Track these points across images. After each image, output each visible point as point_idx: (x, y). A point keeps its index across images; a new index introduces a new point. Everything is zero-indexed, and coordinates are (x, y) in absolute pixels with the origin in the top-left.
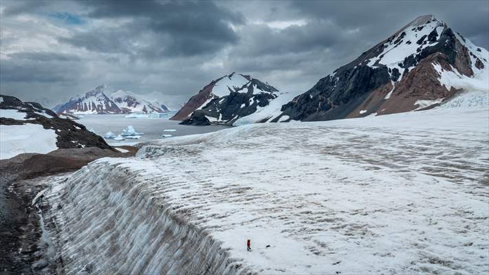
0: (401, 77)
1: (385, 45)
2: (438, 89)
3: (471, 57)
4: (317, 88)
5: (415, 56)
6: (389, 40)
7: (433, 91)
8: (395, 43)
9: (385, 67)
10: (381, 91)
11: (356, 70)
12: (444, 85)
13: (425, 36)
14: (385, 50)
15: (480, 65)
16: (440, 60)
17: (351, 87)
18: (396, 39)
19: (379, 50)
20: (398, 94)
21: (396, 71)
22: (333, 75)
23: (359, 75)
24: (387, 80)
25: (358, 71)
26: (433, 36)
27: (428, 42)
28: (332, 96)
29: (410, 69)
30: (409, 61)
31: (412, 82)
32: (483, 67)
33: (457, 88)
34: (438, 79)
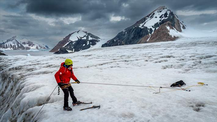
0: (153, 32)
1: (146, 18)
2: (169, 37)
3: (181, 24)
4: (117, 37)
5: (159, 23)
6: (148, 16)
7: (166, 38)
8: (150, 17)
9: (147, 28)
10: (145, 38)
11: (134, 29)
12: (171, 35)
13: (163, 15)
14: (146, 20)
15: (184, 28)
16: (169, 25)
17: (132, 36)
18: (151, 16)
19: (144, 20)
20: (152, 39)
21: (151, 29)
22: (124, 31)
23: (135, 31)
24: (147, 33)
25: (135, 30)
26: (166, 15)
27: (164, 17)
28: (124, 40)
29: (157, 28)
30: (156, 25)
31: (158, 34)
32: (185, 28)
33: (176, 37)
34: (169, 33)
